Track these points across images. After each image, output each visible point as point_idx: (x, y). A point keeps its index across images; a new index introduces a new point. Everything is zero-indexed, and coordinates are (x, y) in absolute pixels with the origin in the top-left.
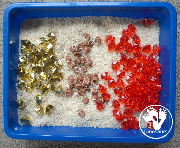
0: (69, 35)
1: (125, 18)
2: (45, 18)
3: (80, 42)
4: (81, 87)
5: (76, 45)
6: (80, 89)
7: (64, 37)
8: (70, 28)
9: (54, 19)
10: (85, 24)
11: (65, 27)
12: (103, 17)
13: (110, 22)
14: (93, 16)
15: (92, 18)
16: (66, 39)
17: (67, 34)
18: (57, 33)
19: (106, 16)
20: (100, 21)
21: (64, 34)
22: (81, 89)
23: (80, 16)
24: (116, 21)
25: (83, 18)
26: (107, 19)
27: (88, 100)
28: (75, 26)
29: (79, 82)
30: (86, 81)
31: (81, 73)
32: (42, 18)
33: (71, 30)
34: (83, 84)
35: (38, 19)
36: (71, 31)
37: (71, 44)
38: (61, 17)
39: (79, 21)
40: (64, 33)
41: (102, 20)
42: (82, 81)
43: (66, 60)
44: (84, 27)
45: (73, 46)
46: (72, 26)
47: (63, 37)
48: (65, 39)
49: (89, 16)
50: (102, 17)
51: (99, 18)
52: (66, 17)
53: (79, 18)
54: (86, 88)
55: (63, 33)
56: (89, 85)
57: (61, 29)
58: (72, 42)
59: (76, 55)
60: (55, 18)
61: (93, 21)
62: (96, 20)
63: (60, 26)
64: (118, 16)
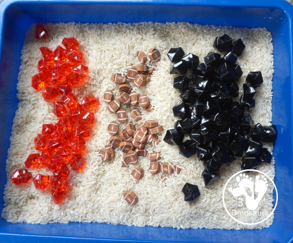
0: (110, 53)
1: (210, 27)
2: (69, 24)
3: (131, 67)
4: (131, 147)
5: (123, 72)
6: (128, 151)
7: (102, 56)
8: (113, 41)
9: (85, 26)
10: (139, 35)
11: (105, 40)
12: (172, 24)
13: (184, 33)
14: (154, 22)
15: (153, 25)
16: (105, 61)
17: (107, 52)
18: (89, 51)
19: (176, 23)
20: (167, 30)
21: (102, 51)
22: (131, 151)
23: (132, 22)
24: (195, 31)
25: (137, 24)
26: (178, 27)
27: (142, 171)
28: (121, 39)
29: (127, 139)
30: (139, 137)
31: (131, 122)
32: (63, 24)
33: (114, 44)
34: (133, 142)
35: (57, 24)
36: (114, 47)
37: (113, 70)
38: (98, 23)
39: (130, 29)
40: (101, 49)
41: (170, 29)
42: (132, 136)
43: (104, 98)
44: (138, 41)
45: (118, 74)
46: (117, 38)
47: (100, 57)
48: (102, 60)
49: (147, 22)
50: (170, 24)
51: (164, 25)
52: (107, 24)
53: (129, 24)
54: (139, 149)
55: (99, 50)
56: (145, 143)
57: (97, 43)
58: (116, 67)
59: (122, 90)
60: (87, 23)
61: (154, 30)
62: (160, 28)
63: (96, 37)
64: (199, 24)
